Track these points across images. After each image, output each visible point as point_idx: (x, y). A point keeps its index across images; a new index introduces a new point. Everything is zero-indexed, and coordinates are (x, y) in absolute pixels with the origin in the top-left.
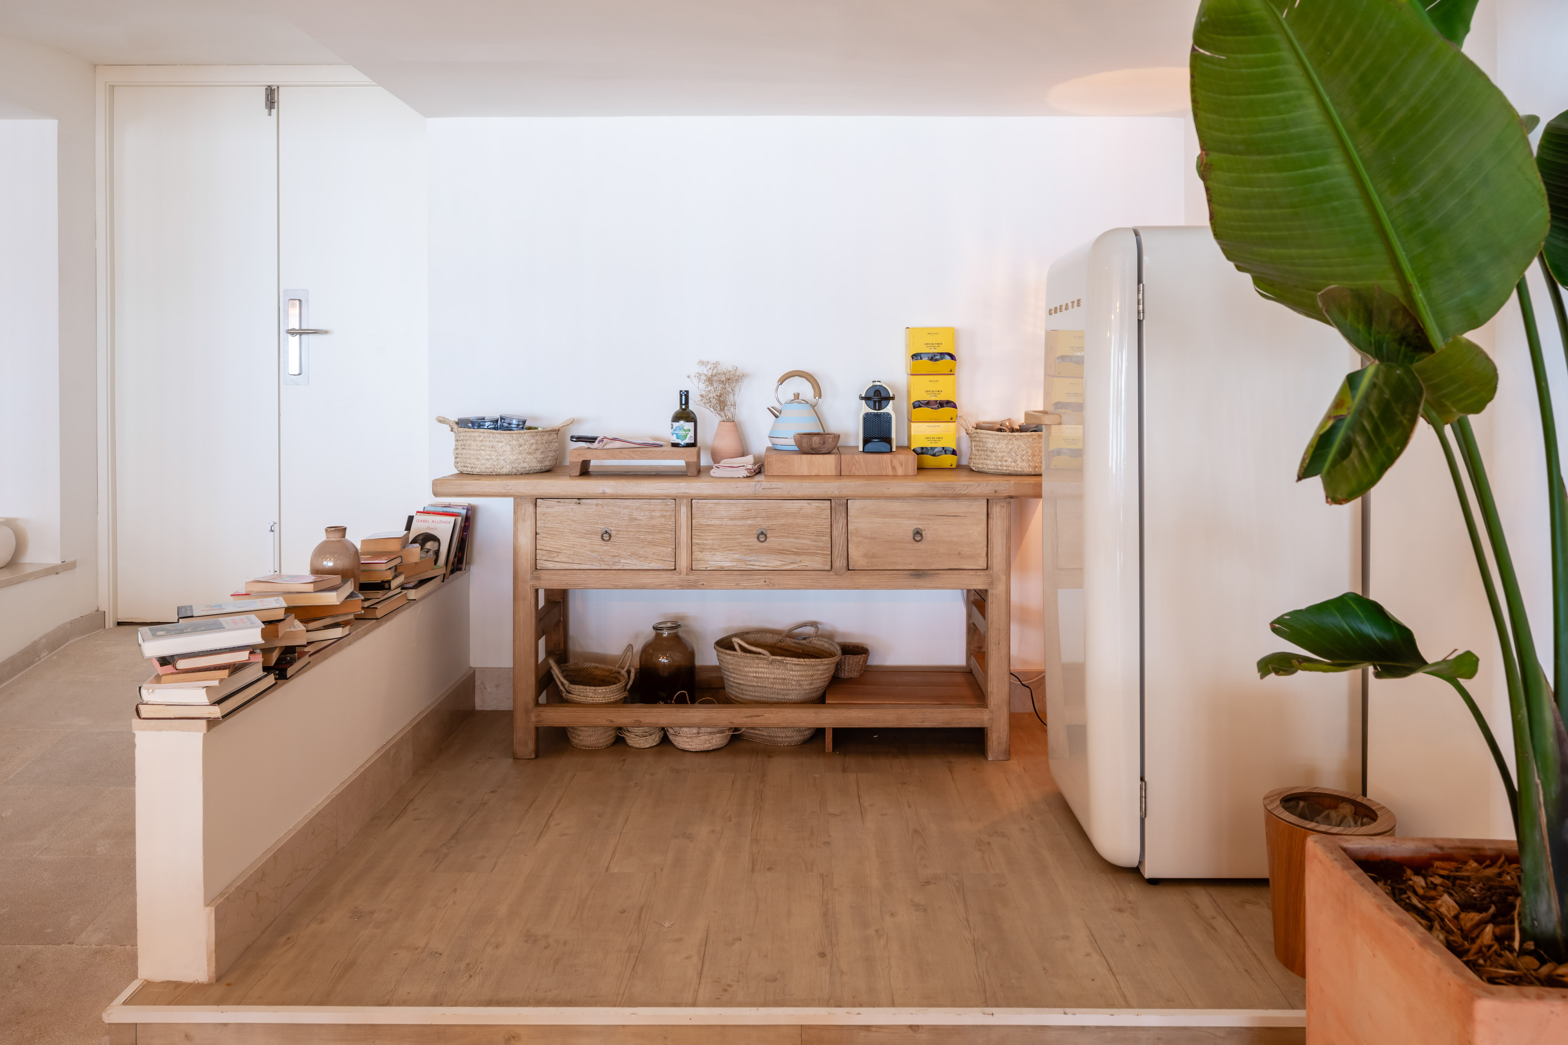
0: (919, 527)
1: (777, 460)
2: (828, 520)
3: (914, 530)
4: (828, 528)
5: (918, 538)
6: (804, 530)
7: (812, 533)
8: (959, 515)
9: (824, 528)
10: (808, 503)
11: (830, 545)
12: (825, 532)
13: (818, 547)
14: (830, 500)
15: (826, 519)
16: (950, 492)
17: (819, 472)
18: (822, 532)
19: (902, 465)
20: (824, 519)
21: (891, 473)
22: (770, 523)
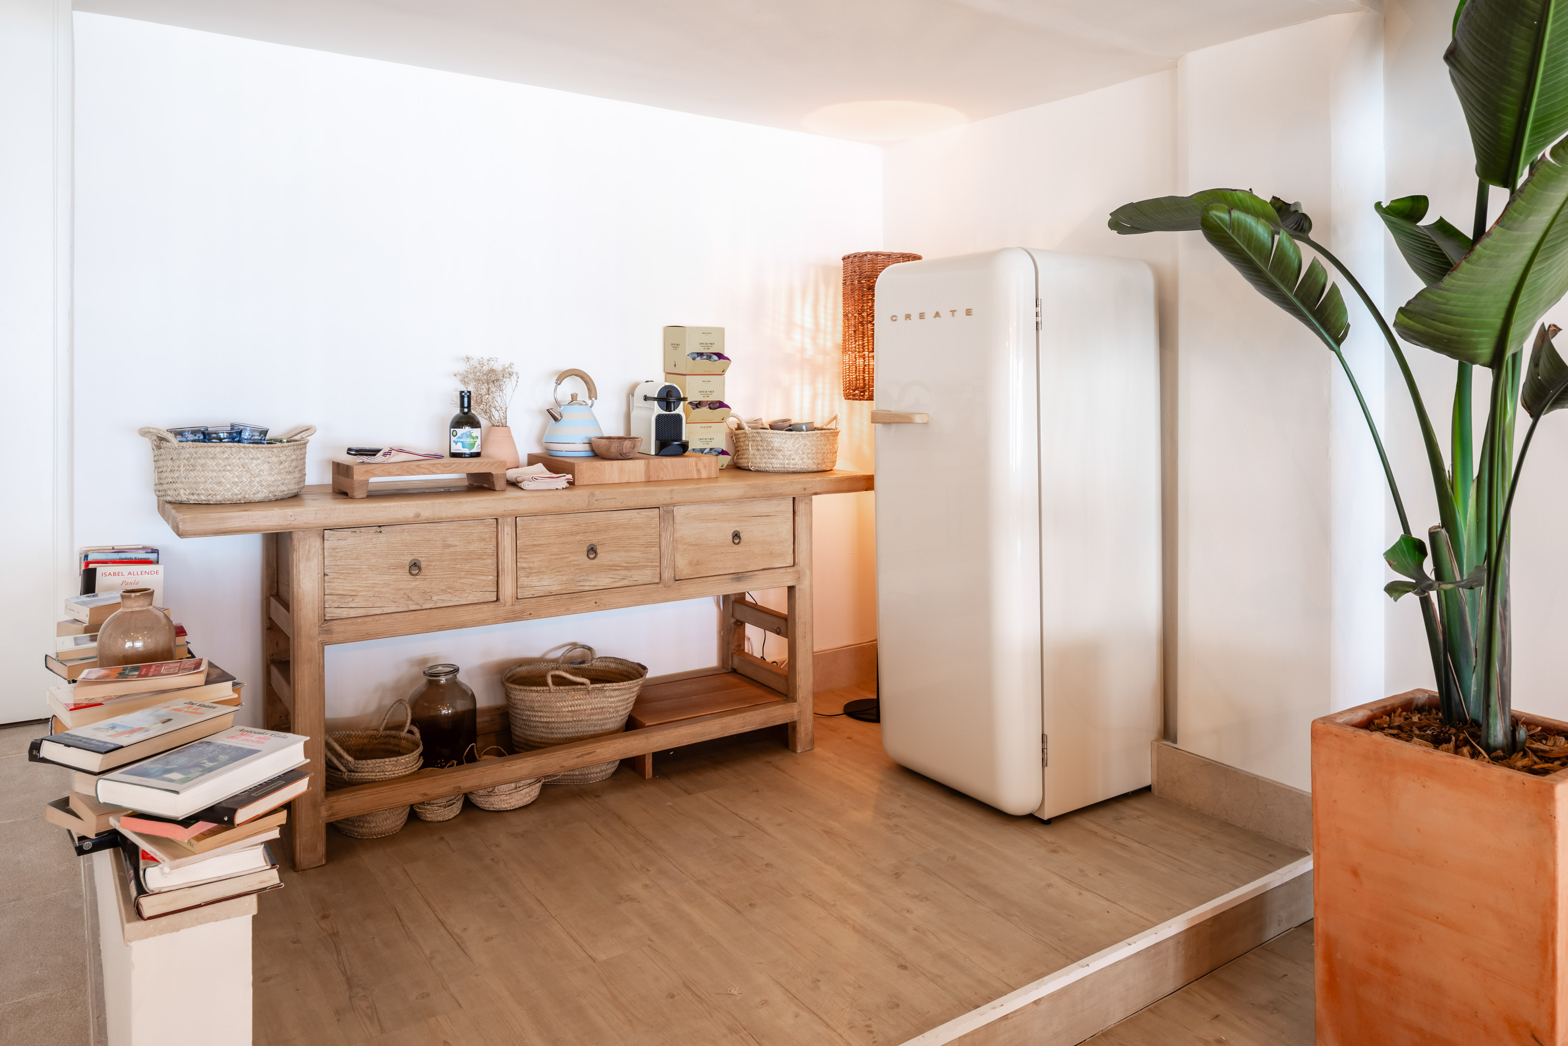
0: (737, 529)
1: (587, 468)
2: (657, 529)
3: (733, 533)
4: (657, 538)
5: (737, 541)
6: (634, 543)
7: (642, 545)
8: (770, 514)
9: (654, 538)
10: (638, 513)
11: (659, 556)
12: (654, 542)
13: (648, 559)
14: (659, 508)
15: (656, 528)
16: (768, 492)
17: (629, 479)
18: (652, 542)
19: (706, 467)
20: (653, 528)
21: (696, 477)
22: (600, 538)
